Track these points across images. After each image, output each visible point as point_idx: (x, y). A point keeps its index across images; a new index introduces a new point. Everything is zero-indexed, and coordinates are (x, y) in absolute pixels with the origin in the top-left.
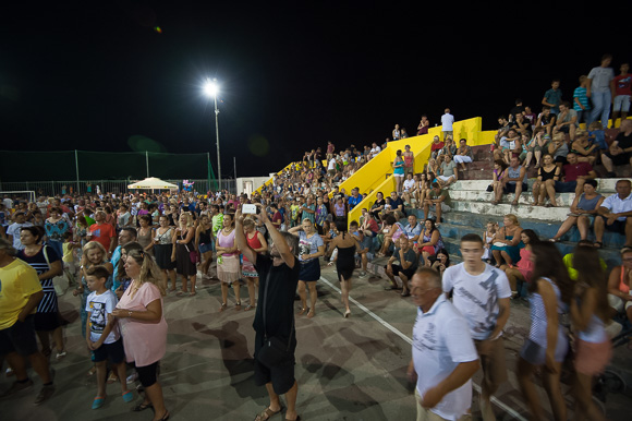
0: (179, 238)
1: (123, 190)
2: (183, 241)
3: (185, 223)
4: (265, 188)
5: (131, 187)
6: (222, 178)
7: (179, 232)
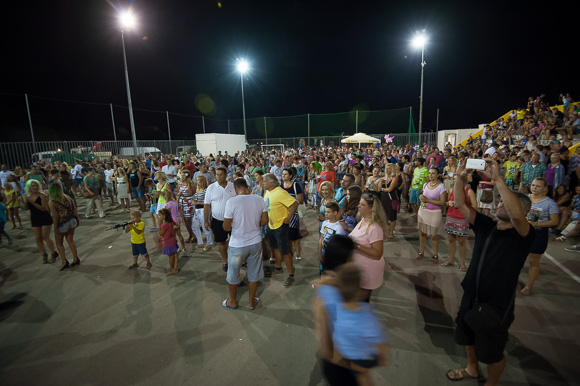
0: (384, 186)
1: (338, 144)
2: (387, 189)
3: (389, 174)
4: (471, 141)
5: (343, 141)
6: (423, 131)
7: (384, 181)
